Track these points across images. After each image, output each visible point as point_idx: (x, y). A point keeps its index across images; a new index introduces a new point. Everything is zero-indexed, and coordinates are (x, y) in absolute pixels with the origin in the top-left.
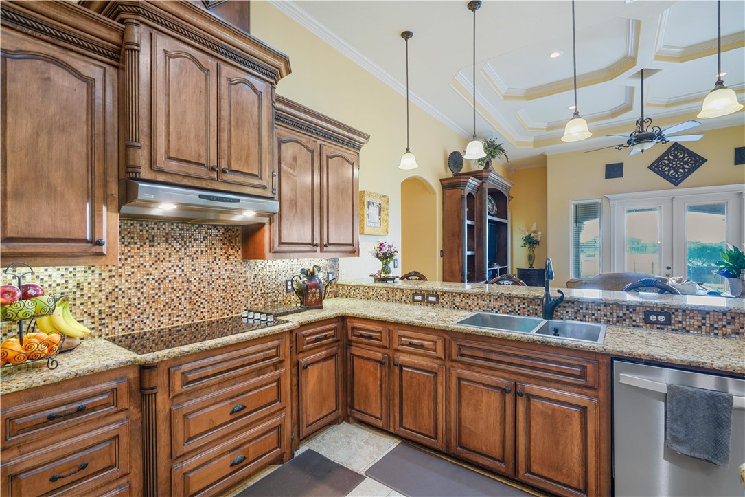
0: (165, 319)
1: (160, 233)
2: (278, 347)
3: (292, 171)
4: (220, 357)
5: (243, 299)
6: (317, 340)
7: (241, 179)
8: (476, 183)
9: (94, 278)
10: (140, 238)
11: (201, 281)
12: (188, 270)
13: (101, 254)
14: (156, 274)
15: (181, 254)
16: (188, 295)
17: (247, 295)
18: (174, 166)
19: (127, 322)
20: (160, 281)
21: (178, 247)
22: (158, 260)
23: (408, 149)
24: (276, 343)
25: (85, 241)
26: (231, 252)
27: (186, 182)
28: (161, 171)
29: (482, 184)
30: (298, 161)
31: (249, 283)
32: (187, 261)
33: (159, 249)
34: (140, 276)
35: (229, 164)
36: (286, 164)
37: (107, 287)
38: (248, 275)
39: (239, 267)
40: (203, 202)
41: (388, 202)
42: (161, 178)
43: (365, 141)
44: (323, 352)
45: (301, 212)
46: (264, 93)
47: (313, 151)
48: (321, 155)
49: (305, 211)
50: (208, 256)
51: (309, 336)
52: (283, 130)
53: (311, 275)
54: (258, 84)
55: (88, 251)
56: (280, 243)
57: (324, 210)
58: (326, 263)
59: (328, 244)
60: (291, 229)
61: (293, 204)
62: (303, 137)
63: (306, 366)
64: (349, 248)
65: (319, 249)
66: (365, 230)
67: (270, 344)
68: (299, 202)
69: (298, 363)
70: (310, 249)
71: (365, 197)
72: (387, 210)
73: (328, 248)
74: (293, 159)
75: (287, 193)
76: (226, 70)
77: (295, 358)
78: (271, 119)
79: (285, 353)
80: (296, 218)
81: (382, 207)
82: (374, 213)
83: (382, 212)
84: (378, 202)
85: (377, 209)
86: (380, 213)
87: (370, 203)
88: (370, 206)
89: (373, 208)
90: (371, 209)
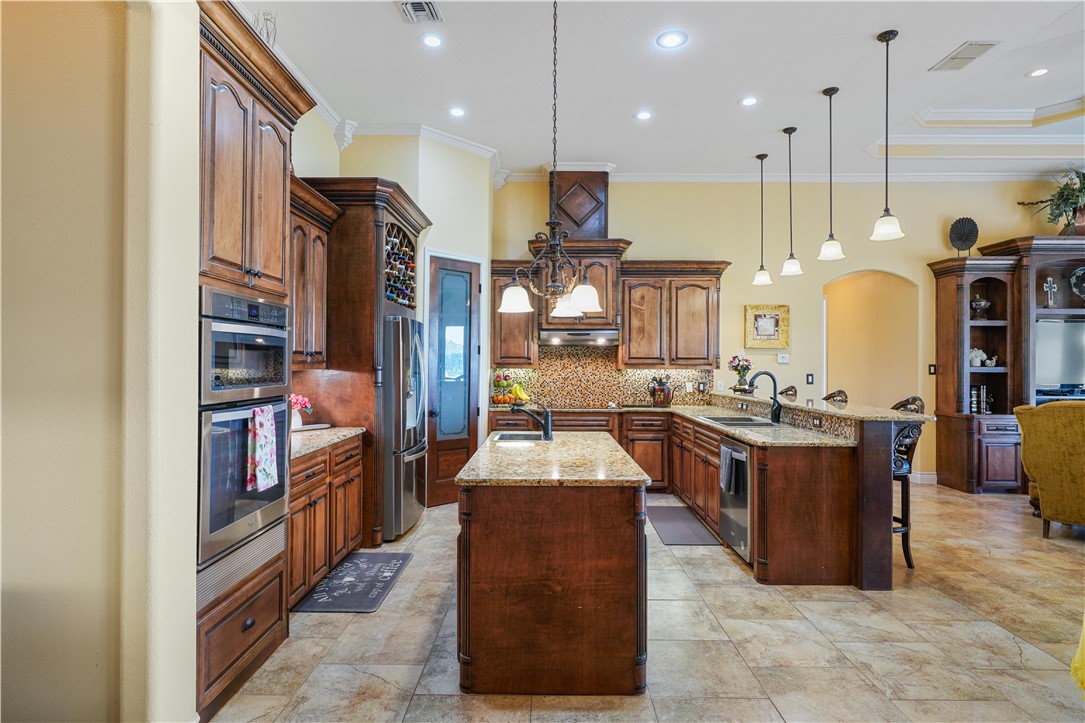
0: (568, 401)
1: (566, 353)
2: (608, 421)
3: (640, 307)
4: (571, 418)
6: (643, 425)
7: (594, 321)
8: (1012, 262)
9: (535, 375)
11: (588, 381)
12: (580, 374)
13: (530, 364)
14: (563, 375)
15: (577, 364)
16: (580, 389)
18: (557, 320)
19: (549, 399)
20: (565, 379)
21: (575, 360)
22: (564, 367)
23: (762, 267)
24: (606, 418)
25: (524, 358)
26: (608, 363)
27: (563, 327)
28: (551, 324)
29: (1020, 260)
30: (646, 299)
31: (621, 385)
32: (580, 368)
34: (555, 376)
36: (635, 303)
37: (541, 381)
38: (620, 379)
39: (614, 373)
40: (569, 337)
41: (788, 311)
42: (551, 327)
43: (722, 266)
44: (650, 435)
45: (649, 335)
46: (609, 265)
47: (661, 288)
48: (670, 288)
49: (653, 334)
50: (593, 366)
51: (637, 421)
52: (633, 280)
53: (660, 382)
54: (605, 261)
55: (526, 362)
56: (630, 358)
57: (673, 332)
58: (697, 374)
59: (677, 358)
60: (639, 348)
61: (641, 330)
62: (651, 280)
63: (633, 440)
64: (702, 361)
65: (667, 362)
66: (750, 344)
67: (602, 418)
68: (647, 328)
69: (627, 437)
70: (658, 362)
71: (749, 311)
72: (788, 320)
73: (676, 361)
74: (643, 298)
75: (636, 323)
76: (586, 261)
77: (625, 433)
78: (615, 279)
79: (613, 426)
80: (644, 340)
81: (780, 318)
82: (767, 325)
83: (780, 323)
84: (774, 313)
85: (773, 321)
86: (777, 324)
87: (760, 316)
88: (759, 319)
89: (765, 320)
90: (761, 322)
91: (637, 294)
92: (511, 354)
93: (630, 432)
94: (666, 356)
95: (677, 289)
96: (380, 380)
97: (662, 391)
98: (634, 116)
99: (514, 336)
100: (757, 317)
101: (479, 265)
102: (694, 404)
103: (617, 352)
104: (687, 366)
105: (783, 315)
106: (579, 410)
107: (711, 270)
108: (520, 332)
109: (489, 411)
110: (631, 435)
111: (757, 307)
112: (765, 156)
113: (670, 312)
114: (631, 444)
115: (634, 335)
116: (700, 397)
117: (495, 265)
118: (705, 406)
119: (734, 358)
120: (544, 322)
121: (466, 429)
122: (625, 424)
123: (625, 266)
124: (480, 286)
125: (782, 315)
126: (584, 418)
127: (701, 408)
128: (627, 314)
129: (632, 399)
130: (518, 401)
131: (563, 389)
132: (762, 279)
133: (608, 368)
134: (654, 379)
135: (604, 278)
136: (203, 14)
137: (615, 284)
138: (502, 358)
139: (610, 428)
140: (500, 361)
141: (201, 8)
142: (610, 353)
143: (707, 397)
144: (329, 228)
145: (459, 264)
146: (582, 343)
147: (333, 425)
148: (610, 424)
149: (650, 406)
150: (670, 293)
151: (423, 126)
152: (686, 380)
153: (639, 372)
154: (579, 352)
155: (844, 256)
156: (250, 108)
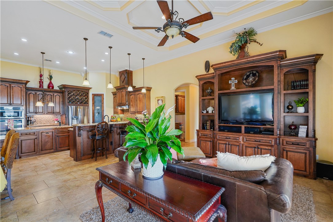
42: (118, 106)
46: (125, 91)
47: (135, 95)
56: (131, 112)
57: (137, 106)
59: (138, 112)
62: (133, 93)
70: (135, 113)
74: (132, 98)
76: (121, 91)
80: (133, 108)
82: (160, 102)
84: (162, 99)
86: (162, 102)
87: (159, 100)
95: (138, 95)
96: (66, 116)
101: (103, 94)
104: (140, 114)
113: (136, 100)
124: (104, 98)
128: (130, 102)
144: (62, 93)
145: (99, 94)
156: (9, 85)
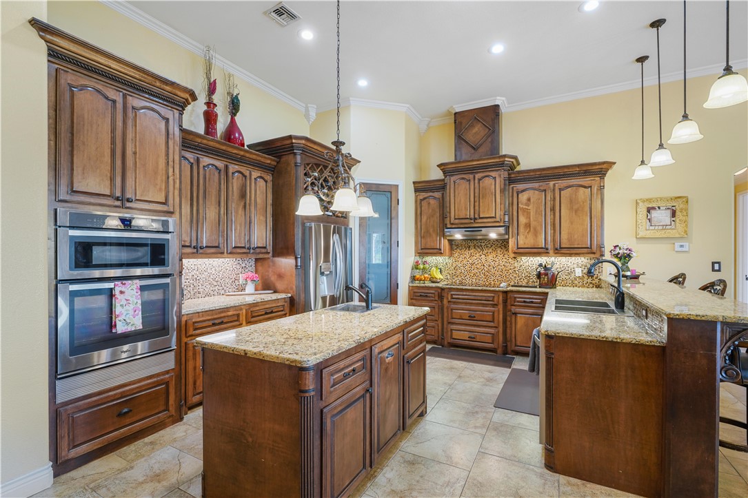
2: (494, 297)
3: (527, 207)
4: (465, 293)
5: (513, 278)
6: (524, 302)
7: (485, 220)
9: (450, 261)
10: (465, 247)
11: (490, 266)
12: (483, 261)
13: (441, 253)
14: (471, 261)
15: (481, 253)
16: (483, 271)
17: (515, 275)
18: (457, 221)
20: (472, 264)
21: (478, 250)
22: (471, 256)
23: (643, 162)
24: (493, 295)
25: (437, 249)
26: (503, 252)
27: (462, 226)
28: (454, 224)
30: (532, 201)
31: (516, 269)
32: (483, 256)
33: (472, 251)
34: (465, 262)
35: (479, 215)
36: (522, 204)
37: (454, 265)
38: (516, 265)
39: (510, 260)
40: (467, 233)
41: (687, 202)
42: (453, 226)
43: (604, 166)
44: (530, 311)
45: (535, 230)
46: (497, 176)
47: (545, 190)
48: (554, 190)
49: (539, 228)
50: (494, 254)
51: (520, 298)
52: (521, 186)
53: (546, 268)
54: (493, 174)
55: (438, 252)
56: (518, 248)
57: (556, 227)
58: (586, 261)
59: (561, 248)
60: (525, 240)
61: (528, 226)
62: (536, 185)
63: (515, 314)
64: (586, 250)
65: (551, 252)
66: (641, 234)
67: (489, 295)
68: (533, 223)
69: (511, 311)
70: (543, 251)
71: (641, 204)
72: (686, 210)
73: (560, 251)
74: (529, 200)
75: (523, 220)
76: (478, 176)
77: (509, 307)
78: (502, 186)
79: (498, 302)
80: (530, 234)
81: (678, 208)
82: (662, 216)
83: (678, 213)
84: (669, 205)
85: (669, 213)
86: (674, 214)
87: (654, 208)
88: (652, 212)
89: (659, 211)
90: (654, 214)
91: (523, 197)
92: (428, 247)
93: (513, 307)
94: (550, 246)
95: (560, 190)
96: (299, 265)
97: (546, 274)
98: (489, 51)
99: (430, 234)
100: (649, 210)
101: (398, 186)
102: (583, 286)
103: (508, 242)
104: (570, 255)
105: (681, 206)
106: (470, 288)
107: (596, 171)
108: (434, 231)
109: (409, 286)
110: (514, 309)
111: (649, 200)
112: (646, 58)
113: (553, 209)
114: (514, 316)
115: (522, 229)
116: (589, 280)
117: (416, 185)
118: (594, 289)
119: (615, 247)
120: (448, 222)
121: (389, 297)
122: (509, 300)
123: (513, 176)
124: (398, 200)
125: (679, 206)
126: (474, 294)
127: (590, 290)
128: (515, 214)
129: (526, 281)
130: (434, 279)
131: (470, 271)
132: (643, 173)
133: (506, 256)
134: (541, 265)
135: (493, 187)
136: (48, 44)
137: (502, 191)
138: (422, 249)
139: (495, 303)
140: (421, 251)
141: (45, 41)
142: (503, 244)
143: (597, 281)
144: (273, 171)
145: (381, 187)
146: (474, 237)
147: (275, 292)
148: (496, 299)
149: (536, 287)
150: (554, 194)
151: (351, 98)
152: (575, 266)
153: (532, 259)
154: (483, 244)
155: (703, 136)
156: (119, 99)
